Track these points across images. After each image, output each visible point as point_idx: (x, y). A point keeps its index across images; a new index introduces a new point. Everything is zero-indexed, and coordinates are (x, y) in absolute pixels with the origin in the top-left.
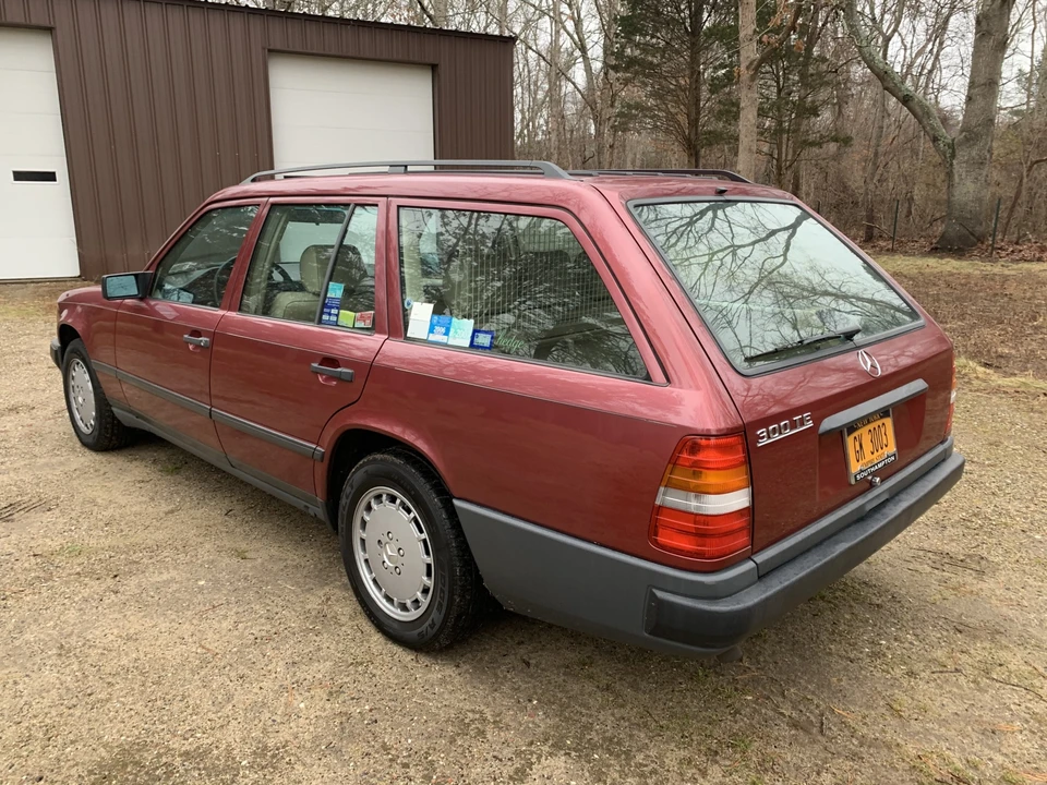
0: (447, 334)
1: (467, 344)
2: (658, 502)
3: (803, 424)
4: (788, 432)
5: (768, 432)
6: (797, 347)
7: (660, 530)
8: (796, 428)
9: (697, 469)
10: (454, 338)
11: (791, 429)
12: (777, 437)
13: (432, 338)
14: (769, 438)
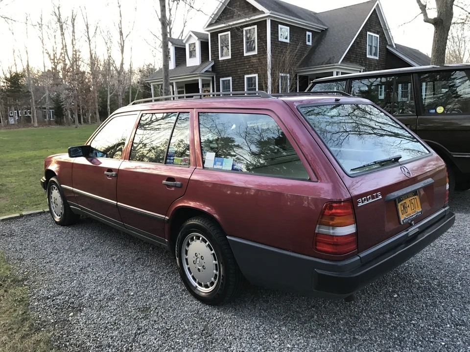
0: (222, 165)
1: (231, 169)
2: (316, 232)
3: (377, 197)
4: (371, 201)
5: (362, 200)
6: (373, 164)
7: (318, 243)
8: (374, 198)
9: (333, 216)
10: (225, 167)
11: (372, 199)
12: (366, 202)
13: (215, 167)
14: (363, 202)
